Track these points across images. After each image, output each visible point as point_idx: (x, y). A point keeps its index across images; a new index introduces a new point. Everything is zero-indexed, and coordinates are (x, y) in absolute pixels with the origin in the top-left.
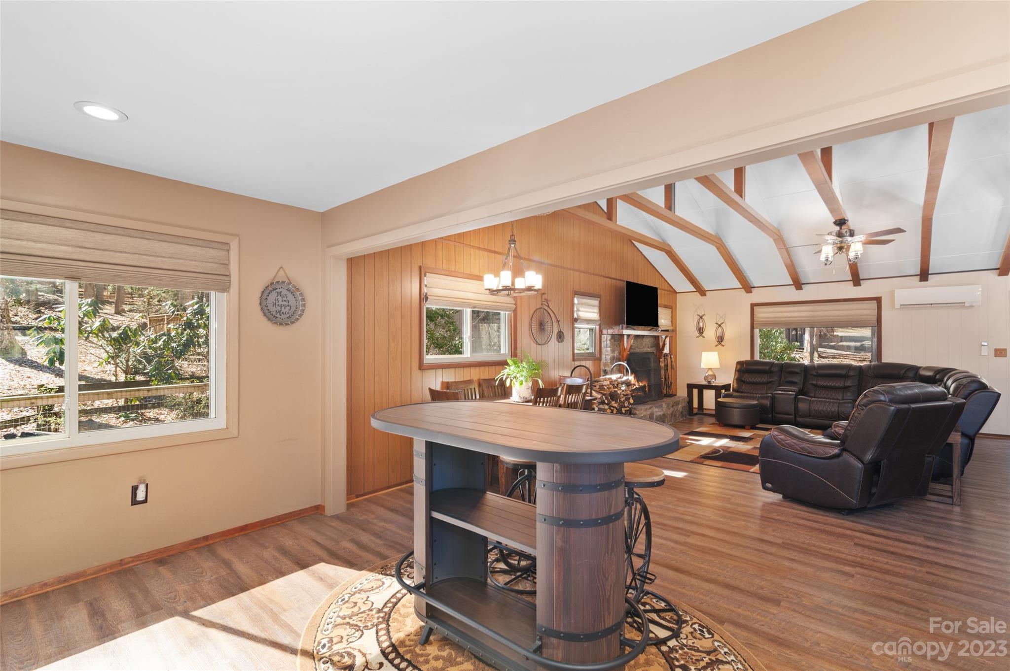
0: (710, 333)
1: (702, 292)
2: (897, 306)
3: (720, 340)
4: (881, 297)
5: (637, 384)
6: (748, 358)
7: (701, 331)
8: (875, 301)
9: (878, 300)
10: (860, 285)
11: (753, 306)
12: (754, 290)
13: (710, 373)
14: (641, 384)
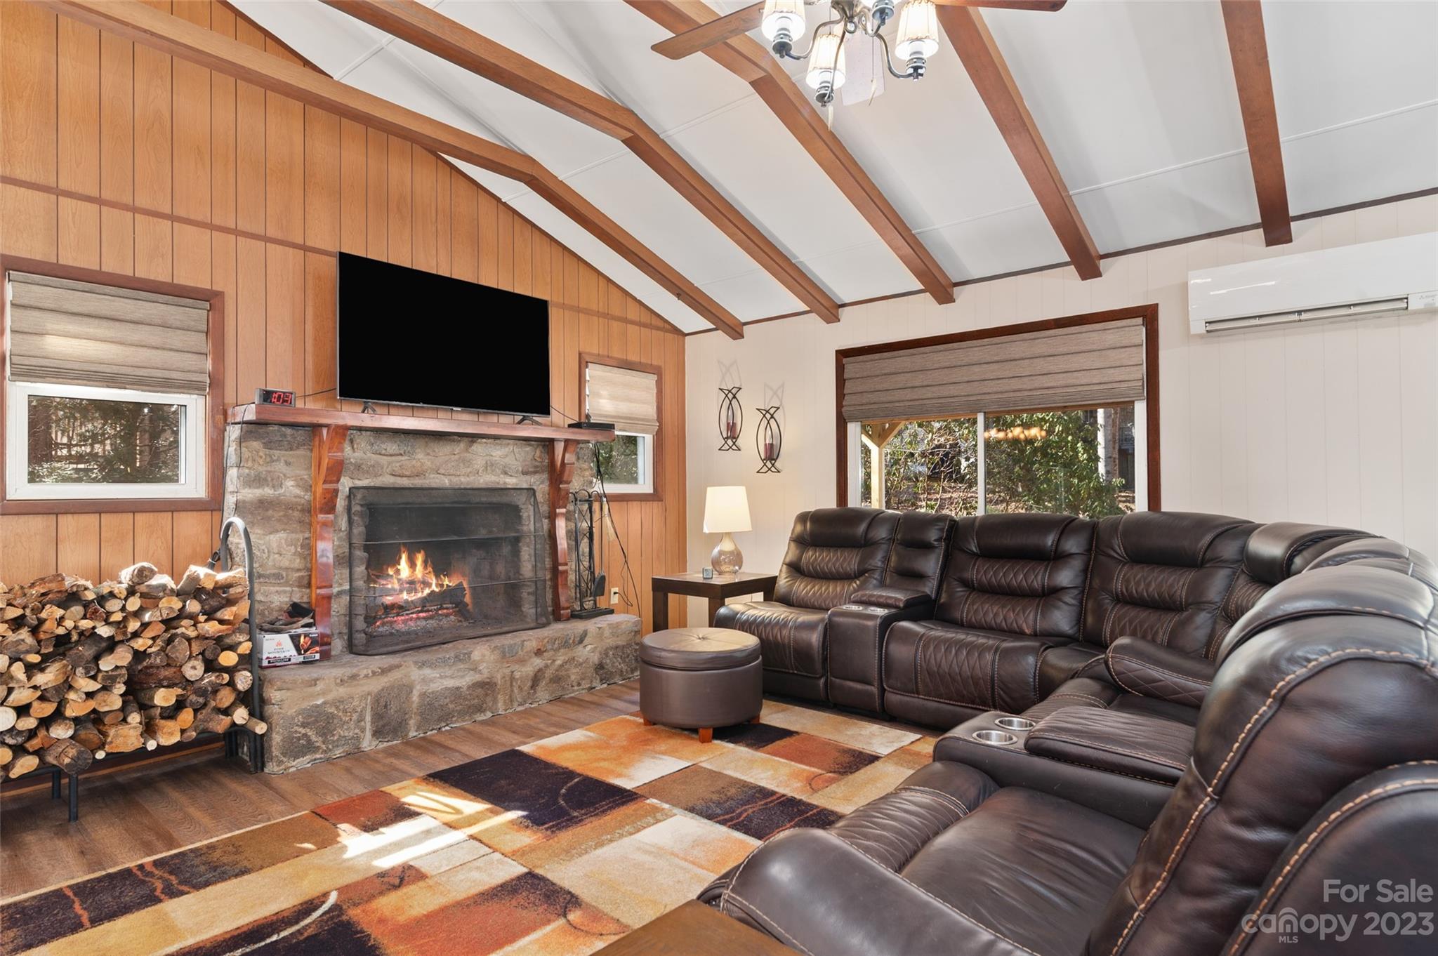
0: (752, 439)
1: (734, 329)
2: (1198, 327)
3: (772, 455)
4: (1157, 305)
5: (434, 581)
6: (829, 502)
7: (732, 433)
8: (1140, 320)
9: (1148, 315)
10: (1098, 274)
11: (842, 355)
12: (845, 313)
13: (727, 546)
14: (446, 582)
